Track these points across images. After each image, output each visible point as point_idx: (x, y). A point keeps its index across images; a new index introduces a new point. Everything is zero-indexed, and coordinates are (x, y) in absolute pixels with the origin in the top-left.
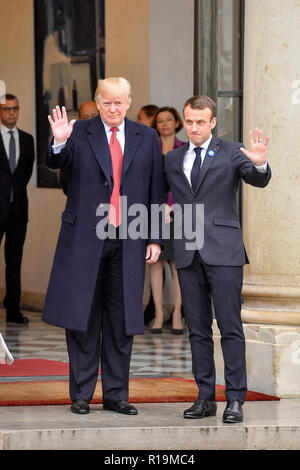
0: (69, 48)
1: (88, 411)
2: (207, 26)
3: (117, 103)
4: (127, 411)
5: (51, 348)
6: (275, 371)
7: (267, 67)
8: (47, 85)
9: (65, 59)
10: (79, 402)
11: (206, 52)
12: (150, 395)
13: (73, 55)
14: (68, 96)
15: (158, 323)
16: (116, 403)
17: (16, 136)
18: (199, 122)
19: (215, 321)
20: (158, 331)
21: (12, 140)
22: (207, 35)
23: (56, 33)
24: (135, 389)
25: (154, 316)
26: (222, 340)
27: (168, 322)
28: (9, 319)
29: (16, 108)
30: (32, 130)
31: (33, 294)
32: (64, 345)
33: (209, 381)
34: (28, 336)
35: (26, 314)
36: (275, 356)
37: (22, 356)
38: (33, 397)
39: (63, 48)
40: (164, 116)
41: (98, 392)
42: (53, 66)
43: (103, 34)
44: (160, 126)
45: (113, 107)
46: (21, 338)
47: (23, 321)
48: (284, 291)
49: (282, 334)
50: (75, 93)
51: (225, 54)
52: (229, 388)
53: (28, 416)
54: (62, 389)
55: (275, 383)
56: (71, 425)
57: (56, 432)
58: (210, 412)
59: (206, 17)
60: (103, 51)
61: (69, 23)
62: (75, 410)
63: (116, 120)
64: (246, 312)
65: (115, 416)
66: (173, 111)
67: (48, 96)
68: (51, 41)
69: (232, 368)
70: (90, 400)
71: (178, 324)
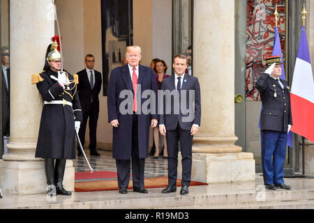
0: (117, 34)
1: (126, 192)
2: (177, 25)
3: (135, 56)
4: (144, 192)
5: (110, 166)
6: (206, 172)
7: (203, 43)
8: (107, 50)
9: (115, 39)
10: (122, 189)
11: (177, 36)
12: (153, 185)
13: (119, 37)
14: (117, 55)
15: (157, 154)
16: (139, 188)
17: (93, 73)
18: (182, 64)
19: (180, 152)
20: (157, 158)
21: (92, 75)
22: (177, 29)
23: (111, 27)
24: (147, 182)
25: (155, 152)
26: (182, 160)
27: (162, 153)
28: (91, 154)
29: (93, 61)
30: (101, 71)
31: (102, 143)
32: (115, 164)
33: (174, 177)
34: (99, 161)
35: (99, 152)
36: (206, 167)
37: (97, 170)
38: (102, 188)
39: (114, 34)
40: (159, 64)
41: (131, 184)
42: (110, 42)
43: (132, 28)
44: (157, 68)
45: (133, 57)
46: (97, 162)
47: (97, 155)
48: (210, 139)
49: (209, 157)
50: (120, 54)
51: (185, 38)
52: (183, 181)
53: (100, 195)
54: (115, 183)
55: (206, 178)
56: (119, 199)
57: (113, 202)
58: (174, 190)
59: (177, 20)
60: (132, 35)
61: (117, 23)
62: (121, 192)
63: (135, 64)
64: (194, 148)
65: (138, 194)
66: (163, 62)
67: (108, 55)
68: (109, 31)
69: (185, 172)
70: (127, 188)
71: (166, 154)
